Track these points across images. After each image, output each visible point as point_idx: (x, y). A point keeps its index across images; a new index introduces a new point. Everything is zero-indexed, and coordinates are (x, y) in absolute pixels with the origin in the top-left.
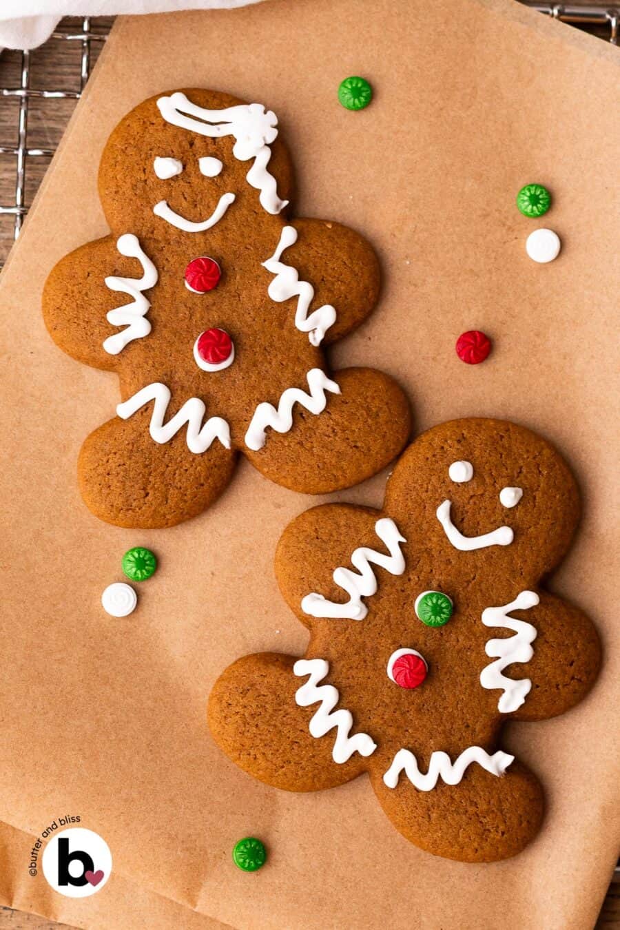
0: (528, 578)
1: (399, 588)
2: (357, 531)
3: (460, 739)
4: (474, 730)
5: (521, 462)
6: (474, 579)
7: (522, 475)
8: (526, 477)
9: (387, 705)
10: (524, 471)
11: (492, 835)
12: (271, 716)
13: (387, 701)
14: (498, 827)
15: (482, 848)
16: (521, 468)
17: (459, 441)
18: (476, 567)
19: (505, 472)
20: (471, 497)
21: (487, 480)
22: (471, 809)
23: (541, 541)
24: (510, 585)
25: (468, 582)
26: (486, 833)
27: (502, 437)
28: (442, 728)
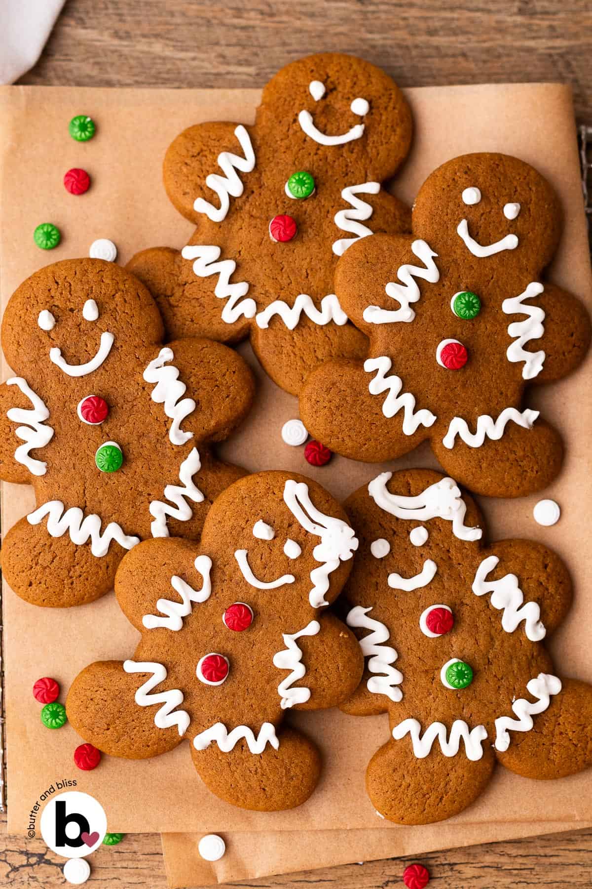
0: (532, 272)
1: (437, 293)
2: (398, 253)
3: (497, 404)
4: (507, 396)
5: (515, 183)
6: (492, 278)
7: (517, 193)
8: (520, 194)
9: (439, 386)
10: (519, 189)
11: (529, 474)
12: (352, 406)
13: (439, 382)
14: (533, 467)
15: (523, 485)
16: (516, 188)
17: (466, 173)
18: (492, 269)
19: (504, 192)
20: (482, 214)
21: (492, 200)
22: (512, 457)
23: (538, 243)
24: (520, 280)
25: (489, 281)
26: (525, 473)
27: (498, 165)
28: (483, 396)
